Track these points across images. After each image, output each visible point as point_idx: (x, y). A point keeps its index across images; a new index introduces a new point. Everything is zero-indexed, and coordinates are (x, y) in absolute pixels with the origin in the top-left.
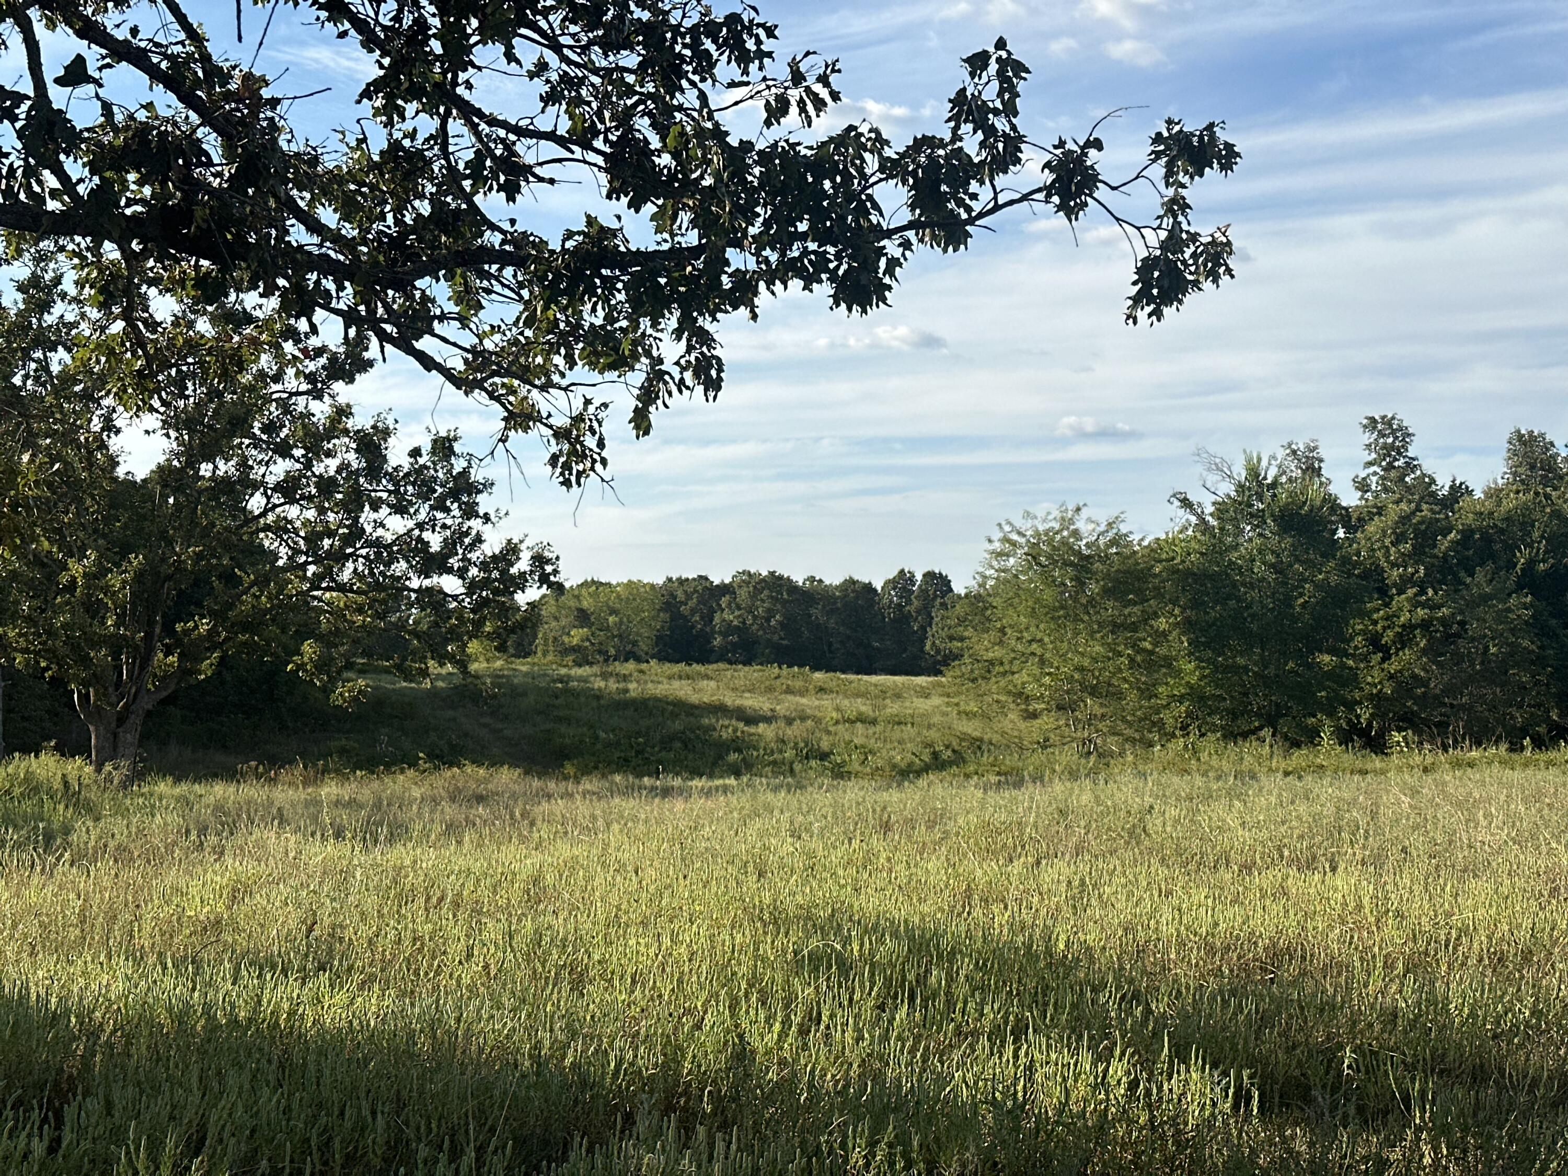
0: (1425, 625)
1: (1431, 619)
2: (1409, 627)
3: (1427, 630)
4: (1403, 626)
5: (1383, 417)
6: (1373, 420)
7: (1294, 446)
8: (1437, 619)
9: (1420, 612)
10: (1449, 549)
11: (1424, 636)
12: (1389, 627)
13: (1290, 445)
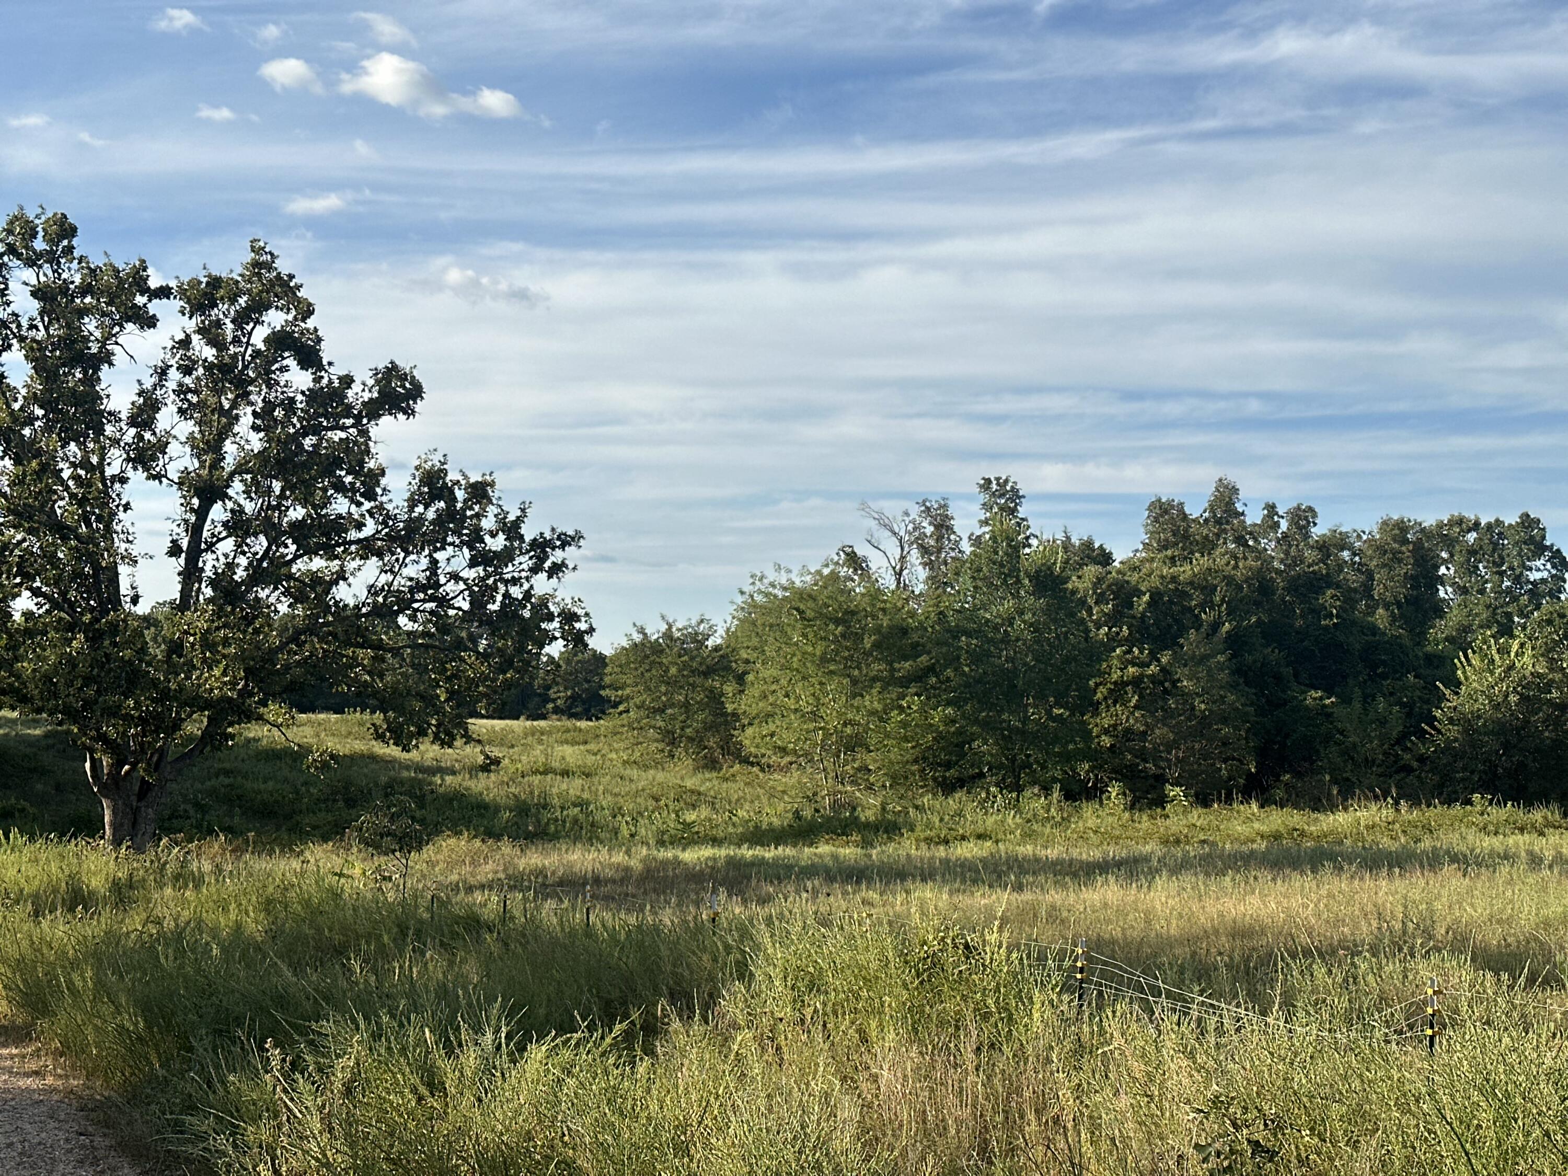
0: (1136, 682)
1: (1142, 676)
2: (1121, 685)
3: (1138, 687)
4: (1115, 683)
5: (998, 479)
6: (988, 481)
7: (928, 504)
8: (1147, 676)
9: (1131, 670)
10: (1145, 610)
11: (1135, 692)
12: (1101, 684)
13: (924, 502)
